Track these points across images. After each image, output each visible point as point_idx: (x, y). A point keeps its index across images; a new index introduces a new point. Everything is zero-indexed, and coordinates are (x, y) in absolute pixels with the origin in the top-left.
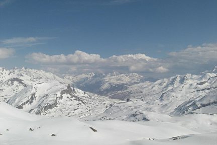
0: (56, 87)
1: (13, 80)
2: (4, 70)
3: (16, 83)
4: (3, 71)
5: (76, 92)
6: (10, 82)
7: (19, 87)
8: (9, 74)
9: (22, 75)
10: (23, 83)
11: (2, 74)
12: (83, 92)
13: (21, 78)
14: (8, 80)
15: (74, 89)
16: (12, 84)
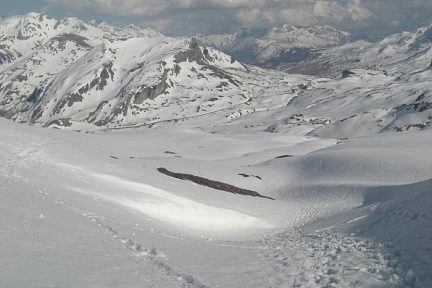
0: (164, 46)
1: (62, 39)
2: (44, 17)
3: (70, 45)
4: (41, 20)
5: (211, 59)
6: (57, 43)
7: (78, 52)
8: (55, 28)
9: (83, 28)
10: (86, 45)
11: (39, 27)
12: (229, 58)
13: (83, 34)
14: (53, 40)
15: (206, 52)
16: (62, 47)
